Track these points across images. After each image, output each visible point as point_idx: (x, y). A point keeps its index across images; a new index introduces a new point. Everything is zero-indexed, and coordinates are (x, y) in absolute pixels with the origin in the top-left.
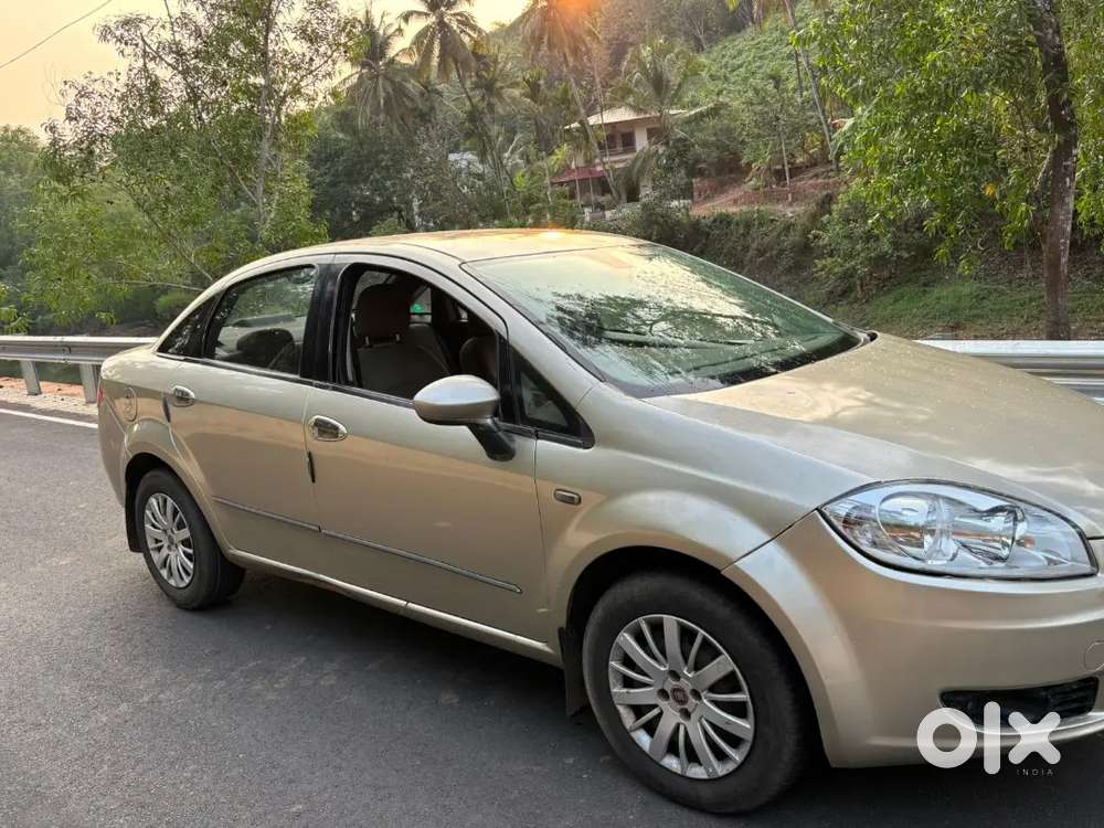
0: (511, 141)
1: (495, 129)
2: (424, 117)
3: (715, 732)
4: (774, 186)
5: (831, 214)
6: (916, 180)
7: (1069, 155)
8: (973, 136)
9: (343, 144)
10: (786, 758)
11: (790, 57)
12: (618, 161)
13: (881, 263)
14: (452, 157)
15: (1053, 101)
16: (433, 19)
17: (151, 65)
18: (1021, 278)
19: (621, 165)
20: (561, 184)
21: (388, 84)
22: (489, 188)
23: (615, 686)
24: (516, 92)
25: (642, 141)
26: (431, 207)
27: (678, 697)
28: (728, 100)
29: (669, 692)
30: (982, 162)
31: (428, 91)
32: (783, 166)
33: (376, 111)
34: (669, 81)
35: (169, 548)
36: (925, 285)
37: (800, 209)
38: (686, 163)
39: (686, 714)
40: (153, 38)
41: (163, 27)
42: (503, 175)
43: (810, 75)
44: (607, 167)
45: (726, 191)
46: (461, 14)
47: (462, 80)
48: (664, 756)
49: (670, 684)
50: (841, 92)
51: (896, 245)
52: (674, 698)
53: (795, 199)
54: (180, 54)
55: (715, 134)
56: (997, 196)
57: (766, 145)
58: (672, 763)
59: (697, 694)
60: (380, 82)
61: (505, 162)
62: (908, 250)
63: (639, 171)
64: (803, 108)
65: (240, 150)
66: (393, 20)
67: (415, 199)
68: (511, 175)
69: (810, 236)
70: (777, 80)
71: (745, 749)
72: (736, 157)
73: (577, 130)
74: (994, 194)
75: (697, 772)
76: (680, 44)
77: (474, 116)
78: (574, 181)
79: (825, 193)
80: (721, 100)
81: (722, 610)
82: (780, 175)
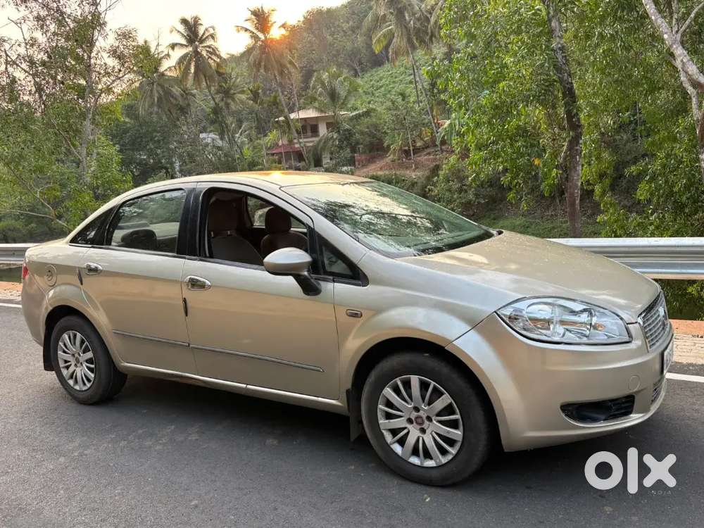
0: (240, 127)
1: (230, 120)
2: (183, 110)
3: (440, 438)
4: (404, 160)
5: (438, 177)
6: (496, 155)
7: (578, 143)
8: (527, 131)
9: (128, 125)
10: (480, 449)
11: (411, 82)
12: (309, 142)
13: (468, 205)
14: (202, 136)
15: (569, 113)
16: (190, 49)
17: (10, 69)
18: (548, 215)
19: (311, 144)
20: (273, 154)
21: (159, 89)
22: (226, 155)
23: (381, 419)
24: (243, 97)
25: (323, 130)
26: (188, 167)
27: (419, 421)
28: (374, 107)
29: (413, 419)
30: (532, 146)
31: (186, 94)
32: (409, 147)
33: (152, 105)
34: (339, 94)
35: (76, 365)
36: (494, 219)
37: (419, 173)
38: (351, 144)
39: (423, 431)
40: (13, 52)
41: (19, 45)
42: (236, 148)
43: (424, 94)
44: (302, 145)
45: (375, 162)
46: (209, 47)
47: (208, 87)
48: (410, 457)
49: (414, 415)
50: (452, 103)
51: (477, 195)
52: (417, 423)
53: (416, 168)
54: (32, 63)
55: (368, 128)
56: (541, 165)
57: (399, 134)
58: (415, 460)
59: (429, 419)
60: (155, 86)
61: (236, 140)
62: (484, 198)
63: (322, 148)
64: (420, 113)
65: (70, 126)
66: (164, 49)
67: (177, 161)
68: (241, 148)
69: (427, 190)
70: (403, 96)
71: (458, 446)
72: (381, 141)
73: (283, 121)
74: (539, 164)
75: (430, 463)
76: (346, 73)
77: (216, 111)
78: (281, 153)
79: (434, 164)
80: (371, 106)
81: (444, 369)
82: (407, 153)
